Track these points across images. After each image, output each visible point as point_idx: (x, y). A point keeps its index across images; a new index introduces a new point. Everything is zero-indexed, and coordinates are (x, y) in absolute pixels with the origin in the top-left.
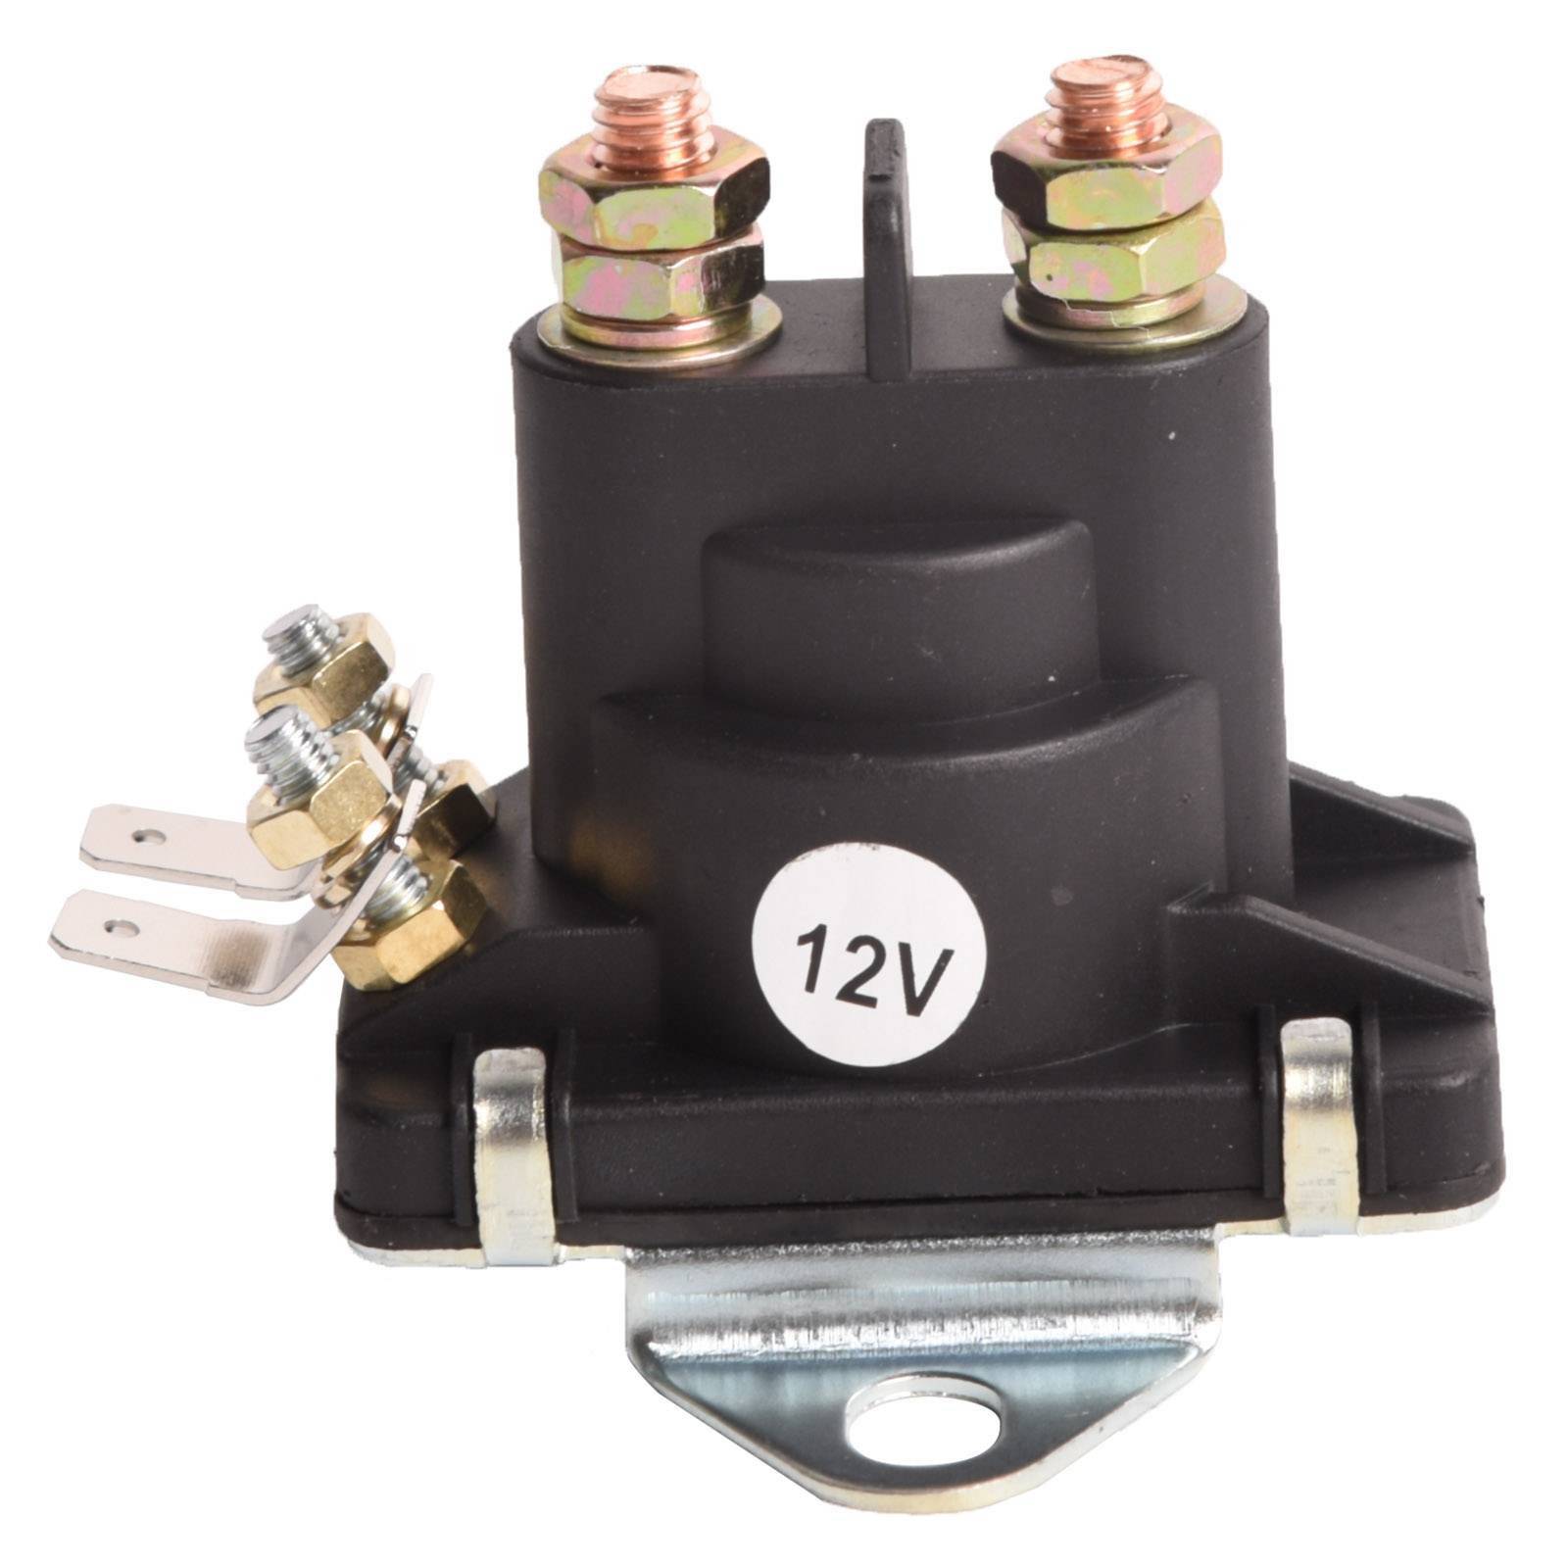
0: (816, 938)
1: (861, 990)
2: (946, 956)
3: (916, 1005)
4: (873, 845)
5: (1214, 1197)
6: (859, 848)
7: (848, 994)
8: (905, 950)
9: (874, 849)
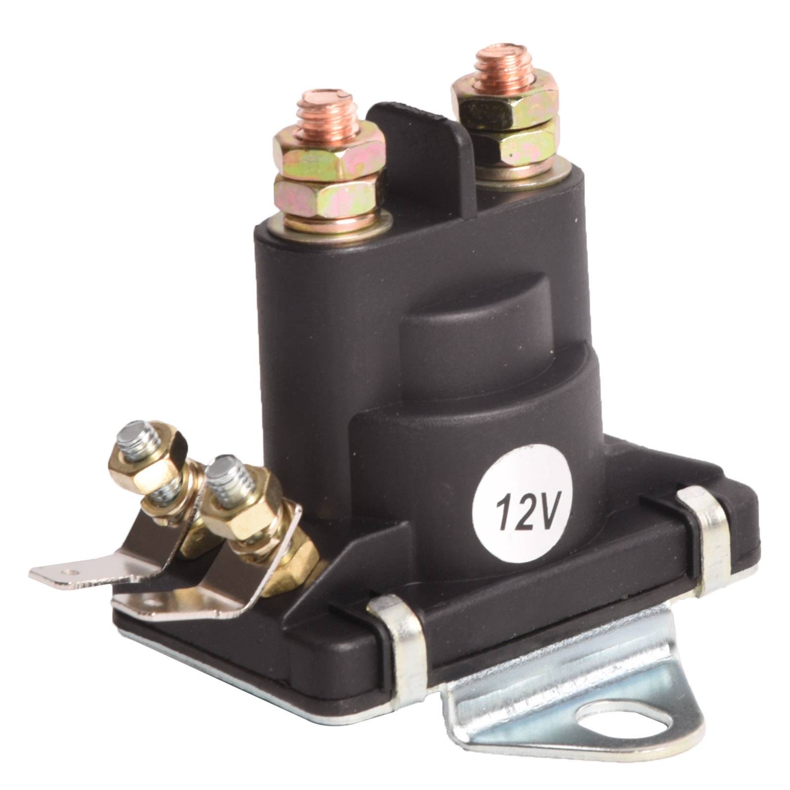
0: (506, 501)
1: (526, 523)
2: (559, 494)
3: (548, 523)
4: (531, 445)
5: (672, 585)
6: (525, 449)
7: (521, 526)
8: (544, 496)
9: (532, 447)
